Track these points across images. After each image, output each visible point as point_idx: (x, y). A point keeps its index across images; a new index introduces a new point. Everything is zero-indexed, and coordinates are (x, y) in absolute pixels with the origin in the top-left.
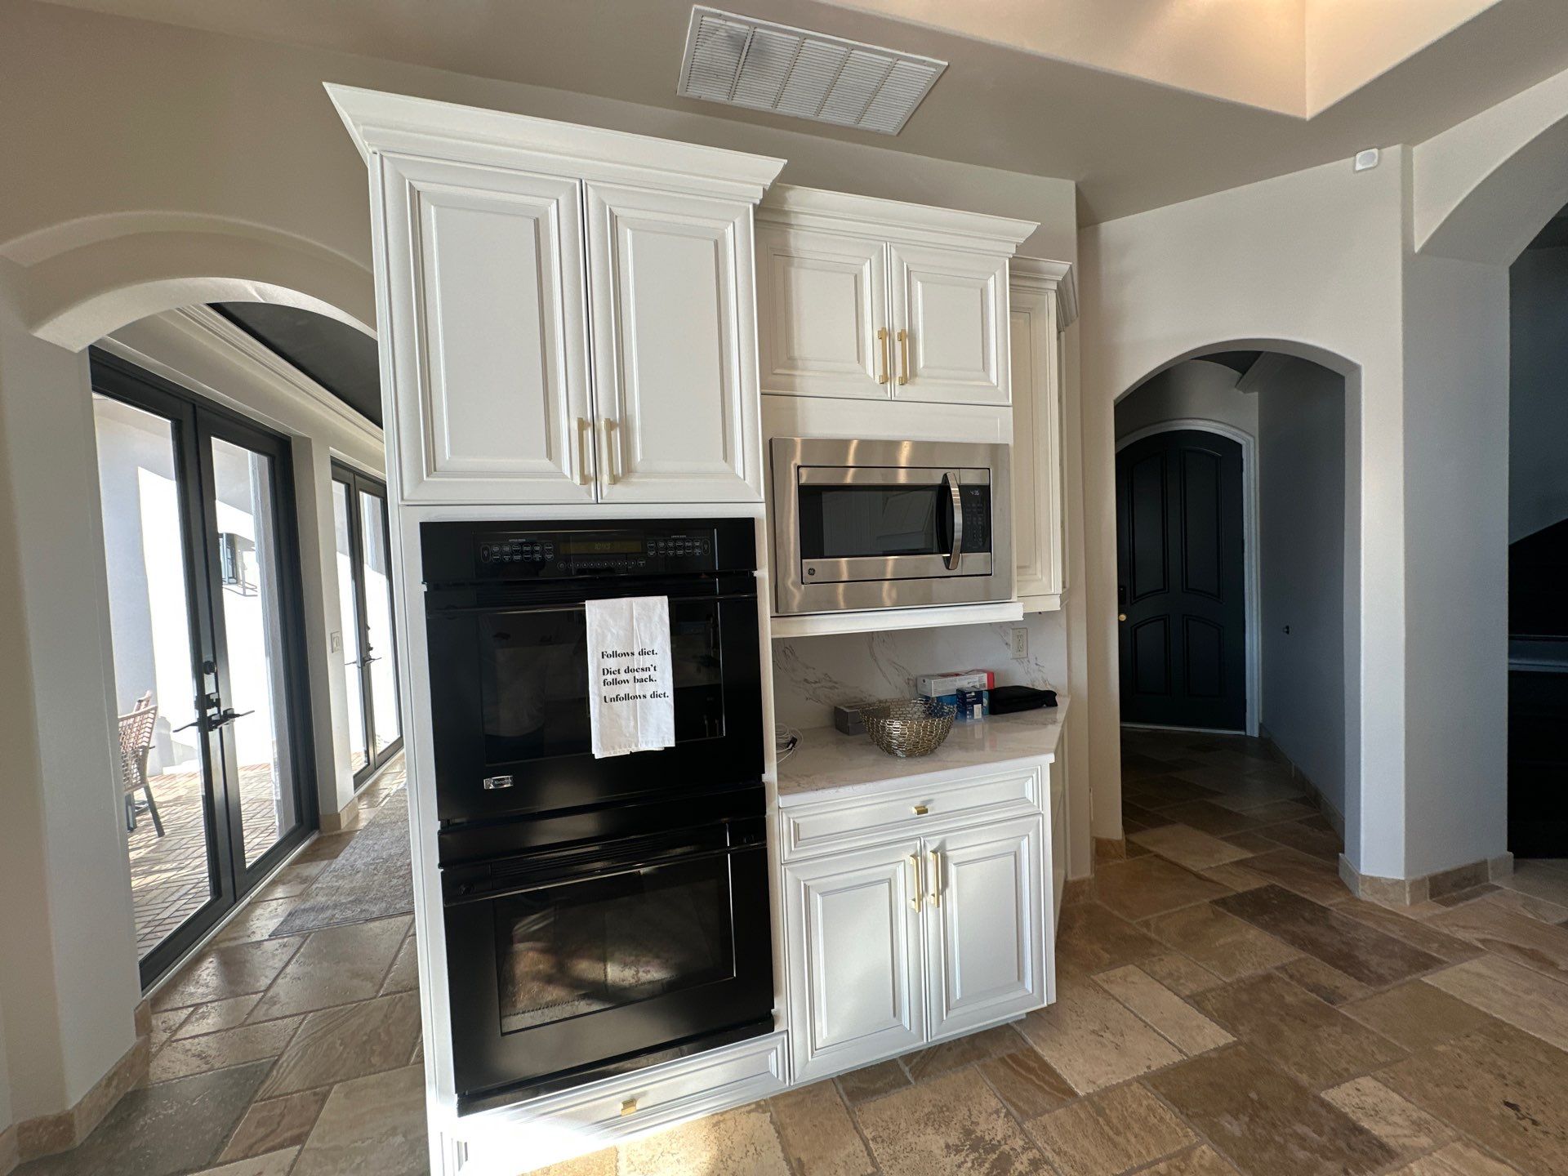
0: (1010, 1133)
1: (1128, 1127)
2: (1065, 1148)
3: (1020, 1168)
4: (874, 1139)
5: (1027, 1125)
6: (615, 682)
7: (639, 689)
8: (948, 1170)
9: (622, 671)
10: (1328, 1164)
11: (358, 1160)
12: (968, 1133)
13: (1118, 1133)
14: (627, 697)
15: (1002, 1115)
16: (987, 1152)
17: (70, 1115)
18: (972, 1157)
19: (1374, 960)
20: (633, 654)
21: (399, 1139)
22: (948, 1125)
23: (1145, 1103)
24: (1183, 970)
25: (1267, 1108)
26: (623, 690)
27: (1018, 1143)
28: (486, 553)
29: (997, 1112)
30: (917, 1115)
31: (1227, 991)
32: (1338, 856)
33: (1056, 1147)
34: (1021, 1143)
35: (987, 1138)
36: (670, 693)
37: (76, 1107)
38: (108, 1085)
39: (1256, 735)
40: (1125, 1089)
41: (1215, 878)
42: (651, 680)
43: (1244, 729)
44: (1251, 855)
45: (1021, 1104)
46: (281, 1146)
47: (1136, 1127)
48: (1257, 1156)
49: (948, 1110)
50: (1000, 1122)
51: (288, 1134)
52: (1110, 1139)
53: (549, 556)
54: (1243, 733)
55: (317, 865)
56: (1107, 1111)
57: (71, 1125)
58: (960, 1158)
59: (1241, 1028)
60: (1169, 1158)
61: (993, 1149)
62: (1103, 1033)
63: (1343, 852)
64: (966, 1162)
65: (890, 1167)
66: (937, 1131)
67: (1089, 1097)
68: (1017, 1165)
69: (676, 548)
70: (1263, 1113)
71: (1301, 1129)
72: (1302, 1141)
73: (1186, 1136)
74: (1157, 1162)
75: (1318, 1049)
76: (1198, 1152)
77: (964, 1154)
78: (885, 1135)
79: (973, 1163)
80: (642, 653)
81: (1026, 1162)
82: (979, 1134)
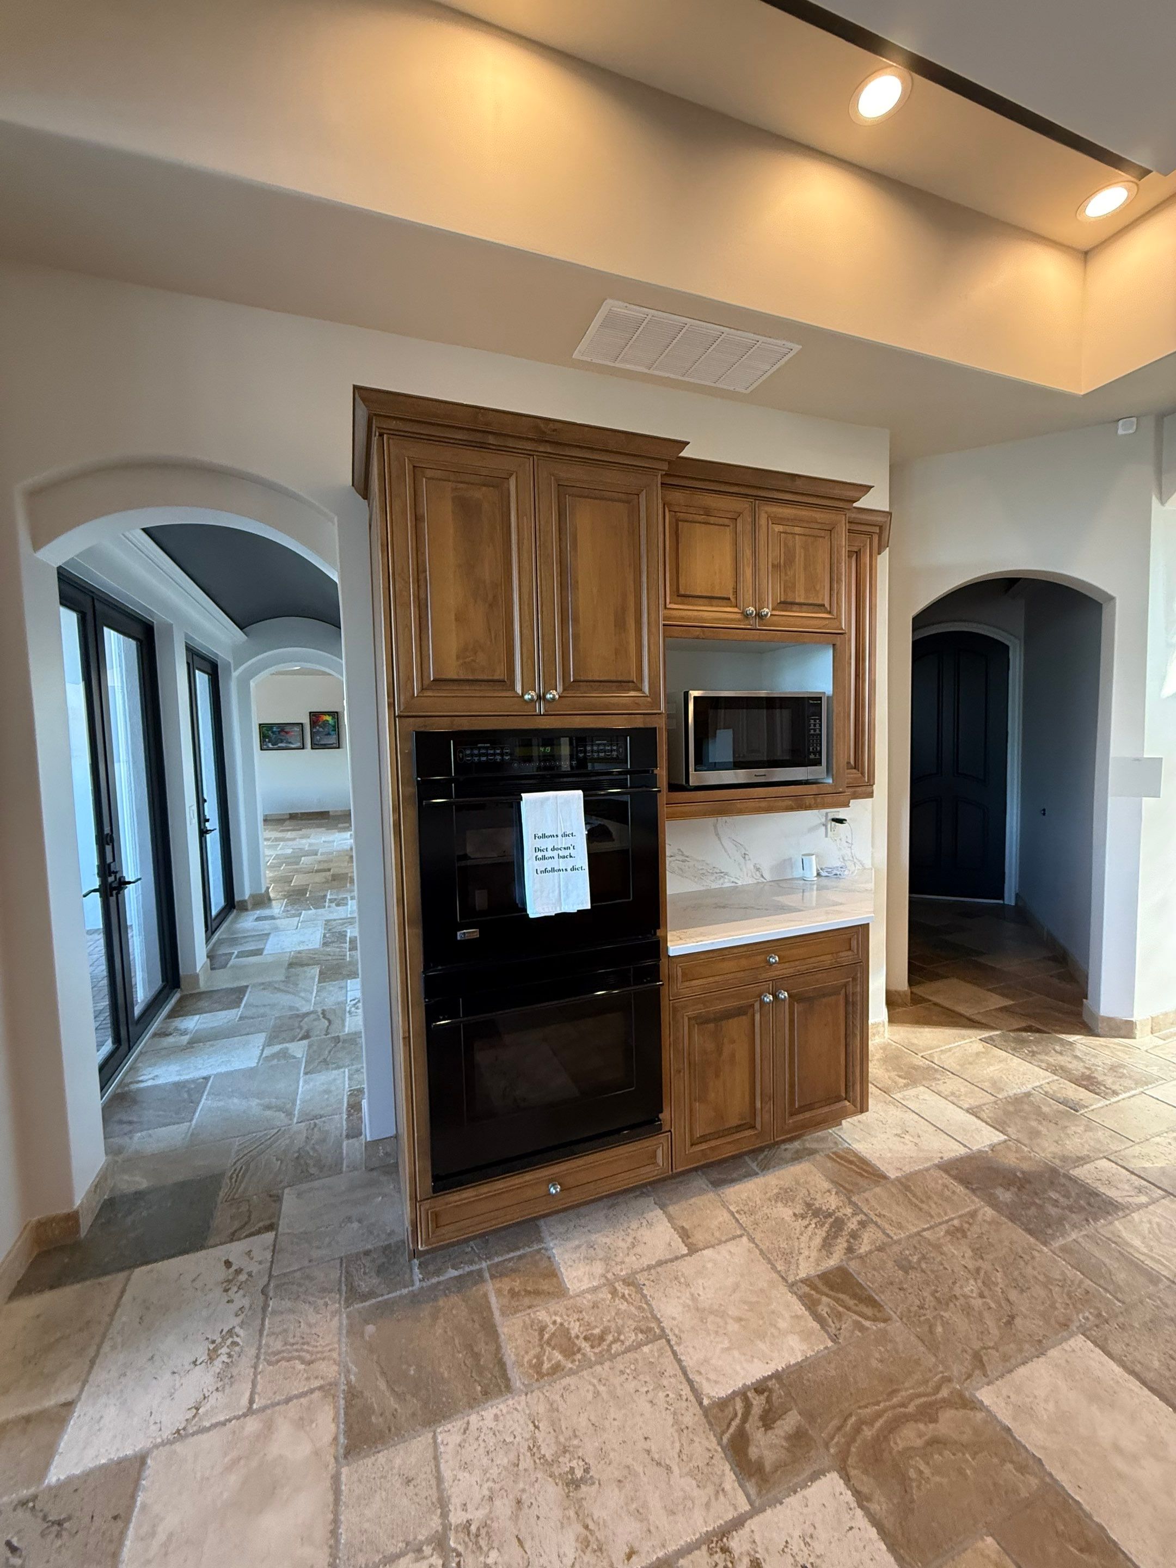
0: (841, 1204)
1: (929, 1198)
2: (883, 1212)
3: (853, 1226)
4: (737, 1212)
5: (854, 1199)
6: (544, 858)
7: (562, 864)
8: (798, 1229)
9: (549, 849)
10: (1073, 1215)
11: (327, 1239)
12: (809, 1206)
13: (922, 1202)
14: (553, 870)
15: (834, 1193)
16: (825, 1217)
17: (77, 1212)
18: (814, 1221)
19: (1109, 1081)
20: (557, 836)
21: (355, 1225)
22: (793, 1201)
23: (940, 1181)
24: (962, 1090)
25: (1030, 1182)
26: (548, 864)
27: (849, 1211)
28: (461, 755)
29: (829, 1191)
30: (768, 1195)
31: (997, 1104)
32: (1082, 1002)
33: (877, 1212)
34: (850, 1211)
35: (824, 1208)
36: (586, 867)
37: (79, 1206)
38: (95, 1192)
39: (1013, 903)
40: (925, 1172)
41: (983, 1021)
42: (571, 857)
43: (1002, 898)
44: (1012, 1002)
45: (847, 1185)
46: (259, 1232)
47: (935, 1198)
48: (1023, 1213)
49: (791, 1191)
50: (833, 1196)
51: (261, 1224)
52: (916, 1206)
53: (507, 758)
54: (1001, 902)
55: (192, 1019)
56: (912, 1188)
57: (77, 1221)
58: (806, 1222)
59: (1009, 1129)
60: (960, 1216)
61: (830, 1215)
62: (903, 1135)
63: (1086, 998)
64: (810, 1224)
65: (754, 1229)
66: (785, 1205)
67: (898, 1179)
68: (849, 1224)
69: (598, 752)
70: (1027, 1186)
71: (1054, 1195)
72: (1055, 1203)
73: (973, 1202)
74: (952, 1219)
75: (1068, 1142)
76: (981, 1212)
77: (808, 1219)
78: (746, 1209)
79: (816, 1224)
80: (565, 835)
81: (856, 1223)
82: (818, 1206)
